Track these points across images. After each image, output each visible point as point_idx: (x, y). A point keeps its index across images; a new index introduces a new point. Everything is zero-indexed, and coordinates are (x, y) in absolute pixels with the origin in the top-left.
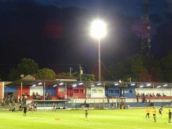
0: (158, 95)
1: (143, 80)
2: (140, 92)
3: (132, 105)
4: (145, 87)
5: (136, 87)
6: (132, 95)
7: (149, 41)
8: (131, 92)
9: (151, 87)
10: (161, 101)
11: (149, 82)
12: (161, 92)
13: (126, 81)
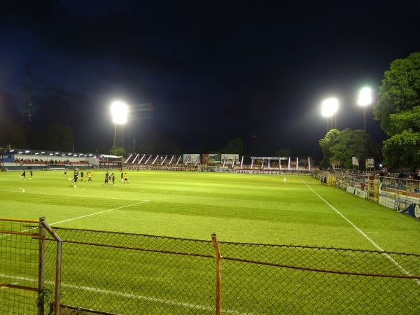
0: (36, 160)
1: (23, 148)
2: (19, 157)
3: (10, 168)
4: (24, 154)
5: (15, 153)
6: (10, 159)
7: (30, 115)
8: (10, 157)
9: (29, 154)
10: (38, 165)
11: (28, 149)
12: (39, 158)
13: (5, 147)
